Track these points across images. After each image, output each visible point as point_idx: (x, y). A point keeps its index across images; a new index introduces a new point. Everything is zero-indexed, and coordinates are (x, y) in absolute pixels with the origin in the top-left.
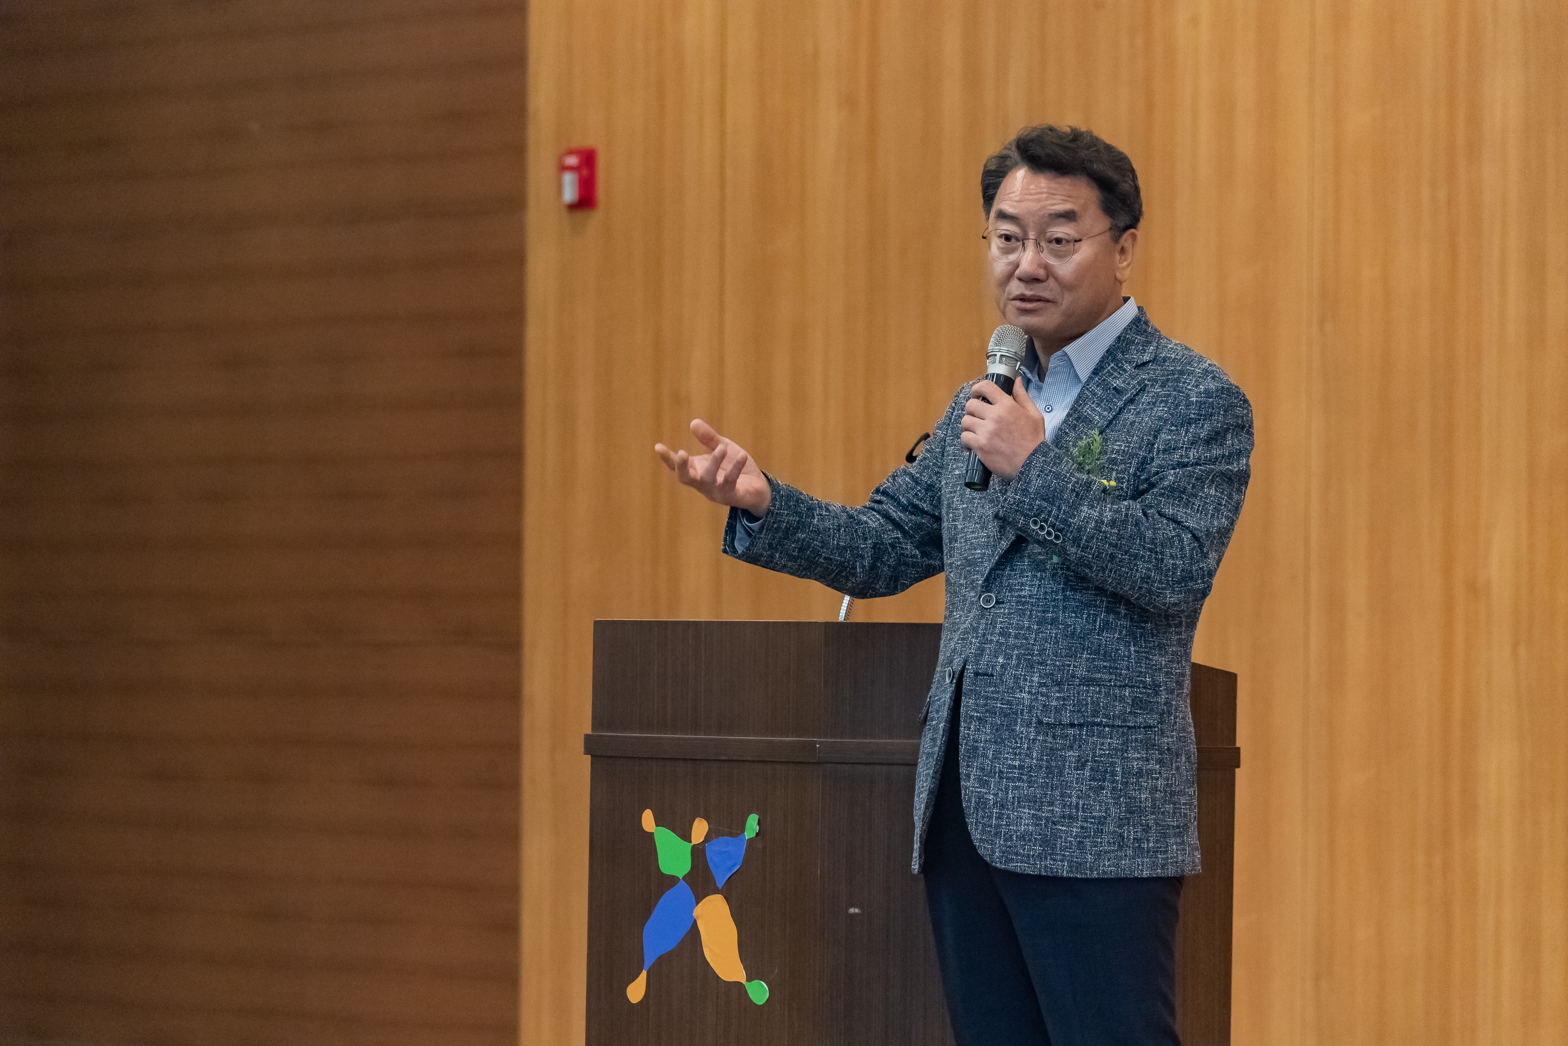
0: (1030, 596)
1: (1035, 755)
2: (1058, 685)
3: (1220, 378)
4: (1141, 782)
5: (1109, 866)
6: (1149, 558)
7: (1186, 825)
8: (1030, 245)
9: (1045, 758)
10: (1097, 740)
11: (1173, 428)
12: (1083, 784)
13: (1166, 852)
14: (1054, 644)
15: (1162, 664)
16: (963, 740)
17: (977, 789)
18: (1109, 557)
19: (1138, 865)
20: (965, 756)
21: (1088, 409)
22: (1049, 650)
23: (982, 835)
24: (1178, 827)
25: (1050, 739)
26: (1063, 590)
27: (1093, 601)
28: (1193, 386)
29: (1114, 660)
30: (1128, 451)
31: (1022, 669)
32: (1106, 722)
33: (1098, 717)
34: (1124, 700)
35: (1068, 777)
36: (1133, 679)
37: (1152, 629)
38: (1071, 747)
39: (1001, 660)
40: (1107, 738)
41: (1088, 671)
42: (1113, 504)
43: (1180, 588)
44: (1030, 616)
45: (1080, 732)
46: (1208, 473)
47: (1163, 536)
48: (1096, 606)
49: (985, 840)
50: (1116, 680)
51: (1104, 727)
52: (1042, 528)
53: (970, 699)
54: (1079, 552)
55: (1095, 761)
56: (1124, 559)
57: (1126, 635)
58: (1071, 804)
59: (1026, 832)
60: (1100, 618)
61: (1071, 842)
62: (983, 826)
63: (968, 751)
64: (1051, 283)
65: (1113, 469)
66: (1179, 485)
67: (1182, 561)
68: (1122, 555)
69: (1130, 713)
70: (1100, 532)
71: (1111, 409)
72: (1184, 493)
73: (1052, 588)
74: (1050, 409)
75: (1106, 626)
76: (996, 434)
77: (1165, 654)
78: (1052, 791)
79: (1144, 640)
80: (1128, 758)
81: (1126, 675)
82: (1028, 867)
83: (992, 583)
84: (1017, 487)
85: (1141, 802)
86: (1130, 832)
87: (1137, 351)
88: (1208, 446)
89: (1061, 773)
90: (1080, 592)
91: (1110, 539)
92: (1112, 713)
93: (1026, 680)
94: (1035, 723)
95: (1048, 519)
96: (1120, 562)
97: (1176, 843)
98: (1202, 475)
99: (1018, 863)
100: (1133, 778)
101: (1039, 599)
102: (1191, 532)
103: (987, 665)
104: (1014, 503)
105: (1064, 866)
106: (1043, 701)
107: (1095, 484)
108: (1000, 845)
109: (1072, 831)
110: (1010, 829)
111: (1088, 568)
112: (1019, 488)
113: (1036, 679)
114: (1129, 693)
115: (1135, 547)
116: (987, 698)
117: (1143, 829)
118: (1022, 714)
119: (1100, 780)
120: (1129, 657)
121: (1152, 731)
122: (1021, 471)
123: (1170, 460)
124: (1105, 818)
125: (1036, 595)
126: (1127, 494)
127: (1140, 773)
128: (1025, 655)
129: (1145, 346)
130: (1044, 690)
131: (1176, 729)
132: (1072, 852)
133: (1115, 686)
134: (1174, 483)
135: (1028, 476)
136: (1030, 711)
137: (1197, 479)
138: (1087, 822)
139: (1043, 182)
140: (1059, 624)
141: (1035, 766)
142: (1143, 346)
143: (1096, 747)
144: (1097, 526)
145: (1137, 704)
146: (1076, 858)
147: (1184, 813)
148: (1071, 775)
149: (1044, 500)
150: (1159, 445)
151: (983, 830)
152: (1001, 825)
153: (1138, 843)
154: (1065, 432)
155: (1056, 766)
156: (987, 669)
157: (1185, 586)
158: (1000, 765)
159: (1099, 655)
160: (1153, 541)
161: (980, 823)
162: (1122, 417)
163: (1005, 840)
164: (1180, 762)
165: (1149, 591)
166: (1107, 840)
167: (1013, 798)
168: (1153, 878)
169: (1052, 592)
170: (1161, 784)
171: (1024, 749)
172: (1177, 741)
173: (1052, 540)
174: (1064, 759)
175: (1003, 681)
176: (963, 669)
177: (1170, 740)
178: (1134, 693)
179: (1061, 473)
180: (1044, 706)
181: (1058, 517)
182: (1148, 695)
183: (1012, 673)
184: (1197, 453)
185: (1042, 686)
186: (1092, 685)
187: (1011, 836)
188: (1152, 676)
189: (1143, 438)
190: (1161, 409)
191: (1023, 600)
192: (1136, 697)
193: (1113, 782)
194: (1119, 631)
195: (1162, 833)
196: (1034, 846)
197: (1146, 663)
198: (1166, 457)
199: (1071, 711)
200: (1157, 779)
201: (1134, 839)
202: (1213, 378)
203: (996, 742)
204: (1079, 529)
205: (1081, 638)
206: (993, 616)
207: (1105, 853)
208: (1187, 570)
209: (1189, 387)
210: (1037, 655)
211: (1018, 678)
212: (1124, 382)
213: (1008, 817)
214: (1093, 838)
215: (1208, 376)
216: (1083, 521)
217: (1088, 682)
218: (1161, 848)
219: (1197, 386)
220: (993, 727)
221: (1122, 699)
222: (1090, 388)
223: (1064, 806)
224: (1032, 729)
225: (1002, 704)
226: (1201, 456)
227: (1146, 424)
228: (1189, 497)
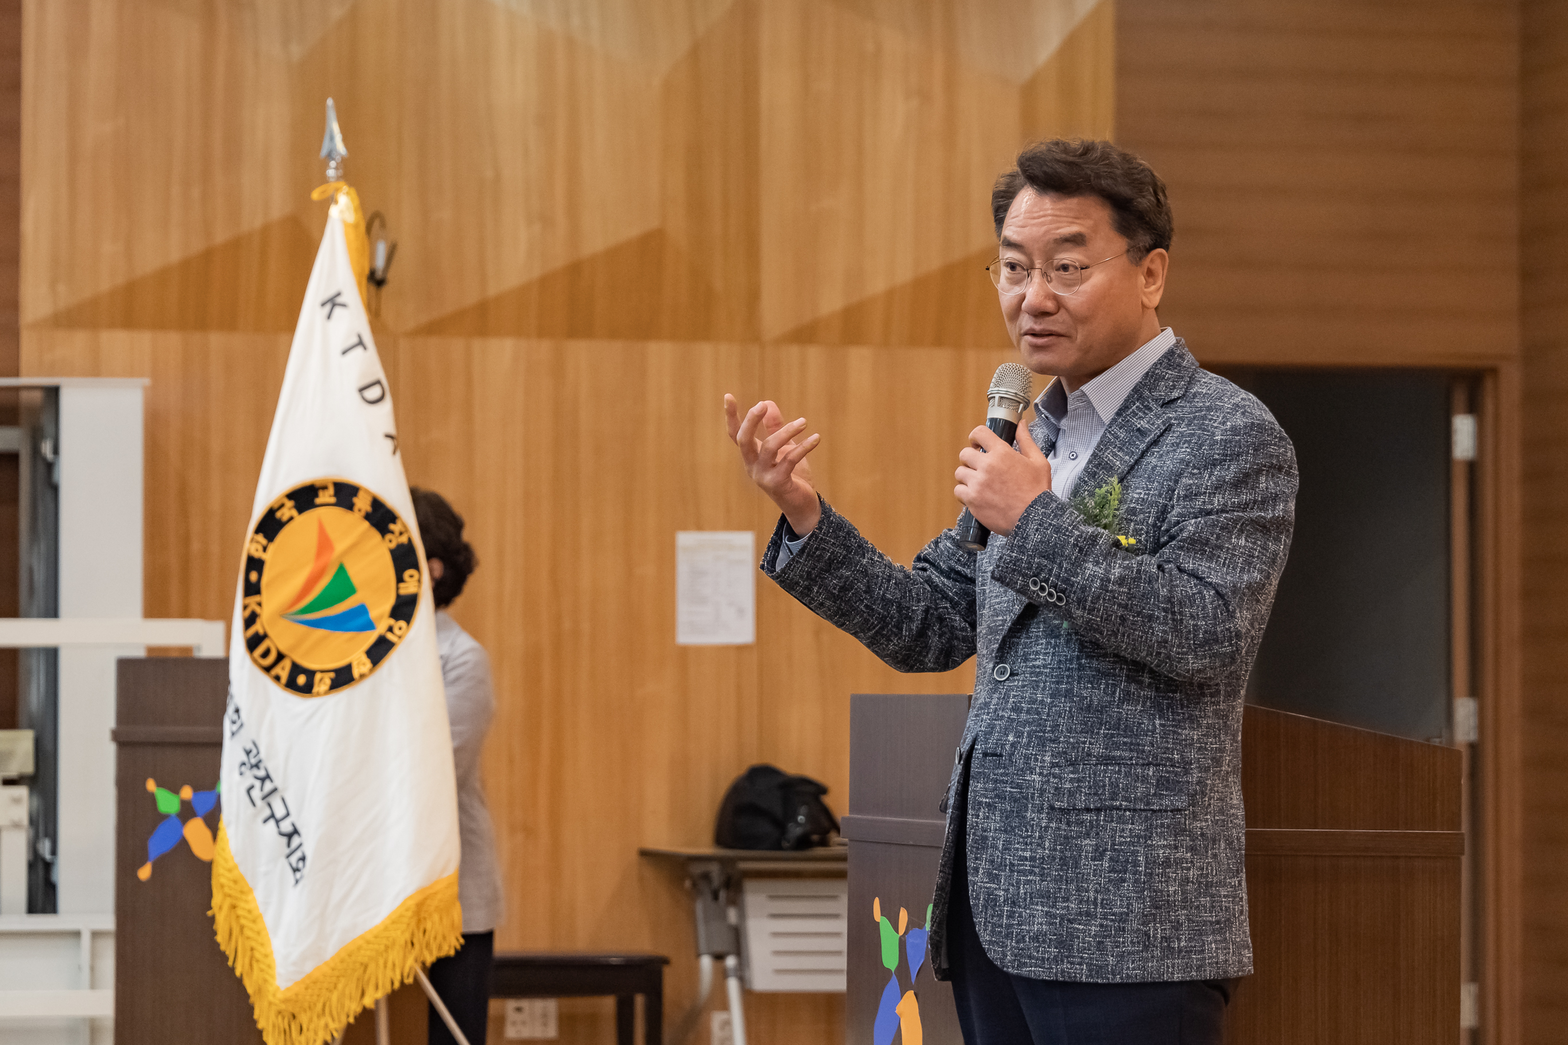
0: (1045, 666)
1: (1047, 844)
2: (1072, 764)
3: (1251, 413)
4: (1169, 873)
5: (1134, 969)
6: (1164, 619)
7: (1228, 920)
8: (1036, 275)
9: (1058, 848)
10: (1117, 827)
11: (1195, 471)
12: (1101, 876)
13: (1203, 951)
14: (1068, 718)
15: (1193, 739)
16: (971, 829)
17: (986, 885)
18: (1120, 619)
19: (1168, 967)
20: (974, 847)
21: (1109, 454)
22: (1063, 725)
23: (992, 937)
24: (1218, 922)
25: (1064, 827)
26: (1078, 658)
27: (1111, 669)
28: (1220, 423)
29: (1136, 735)
30: (1147, 499)
31: (1033, 747)
32: (1126, 806)
33: (1117, 800)
34: (1147, 780)
35: (1085, 869)
36: (1157, 756)
37: (1181, 700)
38: (1088, 835)
39: (1011, 738)
40: (1128, 823)
41: (1106, 749)
42: (1124, 559)
43: (1204, 652)
44: (1044, 689)
45: (1098, 817)
46: (1235, 522)
47: (1182, 594)
48: (1114, 675)
49: (995, 941)
50: (1138, 757)
51: (1125, 810)
52: (1042, 589)
53: (978, 782)
54: (1086, 615)
55: (1115, 850)
56: (1136, 621)
57: (1151, 707)
58: (1088, 899)
59: (1040, 932)
60: (1120, 688)
61: (1089, 942)
62: (992, 926)
63: (975, 841)
64: (1062, 316)
65: (1132, 521)
66: (1201, 537)
67: (1204, 621)
68: (1134, 617)
69: (1155, 795)
70: (1107, 591)
71: (1133, 452)
72: (1206, 545)
73: (1066, 656)
74: (1075, 456)
75: (1127, 697)
76: (987, 485)
77: (1198, 727)
78: (1066, 885)
79: (1171, 712)
80: (1152, 845)
81: (1150, 751)
82: (1043, 972)
83: (1008, 653)
84: (1013, 544)
85: (1168, 896)
86: (1157, 930)
87: (1166, 387)
88: (1236, 491)
89: (1076, 865)
90: (1097, 660)
91: (1118, 599)
92: (1133, 796)
93: (1036, 760)
94: (1047, 808)
95: (1049, 579)
96: (1132, 624)
97: (1216, 942)
98: (1228, 524)
99: (1031, 967)
100: (1159, 869)
101: (1052, 669)
102: (1214, 588)
103: (996, 744)
104: (1011, 562)
105: (1082, 969)
106: (1056, 783)
107: (1101, 537)
108: (1012, 947)
109: (1090, 930)
110: (1023, 929)
111: (1099, 633)
112: (1016, 545)
113: (1047, 759)
114: (1154, 773)
115: (1149, 608)
116: (996, 781)
117: (1172, 926)
118: (1032, 798)
119: (1120, 872)
120: (1153, 731)
121: (1181, 815)
122: (1018, 525)
123: (1192, 507)
124: (1127, 914)
125: (1050, 664)
126: (1146, 548)
127: (1167, 863)
128: (1036, 731)
129: (1176, 381)
130: (1057, 770)
131: (1210, 812)
132: (1091, 954)
133: (1137, 764)
134: (1194, 534)
135: (1025, 530)
136: (1041, 795)
137: (1222, 528)
138: (1107, 919)
139: (1048, 204)
140: (1074, 696)
141: (1048, 857)
142: (1173, 382)
143: (1116, 833)
144: (1103, 584)
145: (1163, 784)
146: (1096, 961)
147: (1226, 907)
148: (1088, 866)
149: (1044, 557)
150: (1180, 491)
151: (993, 931)
152: (1013, 924)
153: (1166, 942)
154: (1084, 480)
155: (1071, 857)
156: (995, 748)
157: (1210, 650)
158: (1011, 856)
159: (1119, 730)
160: (1169, 600)
161: (989, 922)
162: (1144, 461)
163: (1017, 942)
164: (1219, 849)
165: (1169, 657)
166: (1130, 939)
167: (1025, 894)
168: (1186, 982)
169: (1066, 660)
170: (1194, 874)
171: (1035, 838)
172: (1213, 825)
173: (1054, 602)
174: (1080, 849)
175: (1013, 762)
176: (972, 748)
177: (1204, 824)
178: (1159, 773)
179: (1062, 526)
180: (1056, 789)
181: (1059, 576)
182: (1176, 774)
183: (1022, 753)
184: (1223, 498)
185: (1055, 767)
186: (1111, 764)
187: (1024, 937)
188: (1181, 753)
189: (1163, 483)
190: (1184, 450)
191: (1038, 670)
192: (1161, 776)
193: (1135, 874)
194: (1143, 702)
195: (1196, 930)
196: (1049, 947)
197: (1173, 739)
198: (1187, 505)
199: (1086, 794)
200: (1188, 869)
201: (1162, 938)
202: (1243, 413)
203: (1006, 831)
204: (1083, 589)
205: (1098, 711)
206: (1007, 689)
207: (1129, 954)
208: (1210, 631)
209: (1215, 425)
210: (1049, 731)
211: (1028, 758)
212: (1148, 422)
213: (1020, 916)
214: (1114, 937)
215: (1238, 411)
216: (1087, 580)
217: (1106, 760)
218: (1195, 946)
219: (1224, 423)
220: (1003, 814)
221: (1145, 779)
222: (1113, 430)
223: (1080, 902)
224: (1044, 816)
225: (1012, 788)
226: (1227, 502)
227: (1168, 467)
228: (1213, 549)
